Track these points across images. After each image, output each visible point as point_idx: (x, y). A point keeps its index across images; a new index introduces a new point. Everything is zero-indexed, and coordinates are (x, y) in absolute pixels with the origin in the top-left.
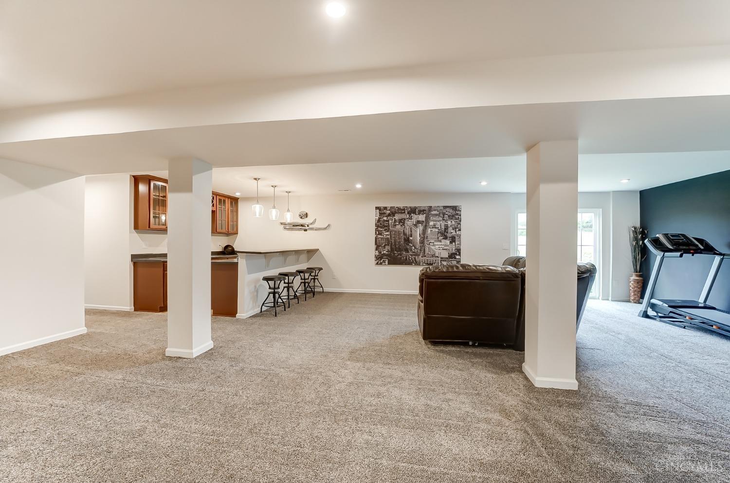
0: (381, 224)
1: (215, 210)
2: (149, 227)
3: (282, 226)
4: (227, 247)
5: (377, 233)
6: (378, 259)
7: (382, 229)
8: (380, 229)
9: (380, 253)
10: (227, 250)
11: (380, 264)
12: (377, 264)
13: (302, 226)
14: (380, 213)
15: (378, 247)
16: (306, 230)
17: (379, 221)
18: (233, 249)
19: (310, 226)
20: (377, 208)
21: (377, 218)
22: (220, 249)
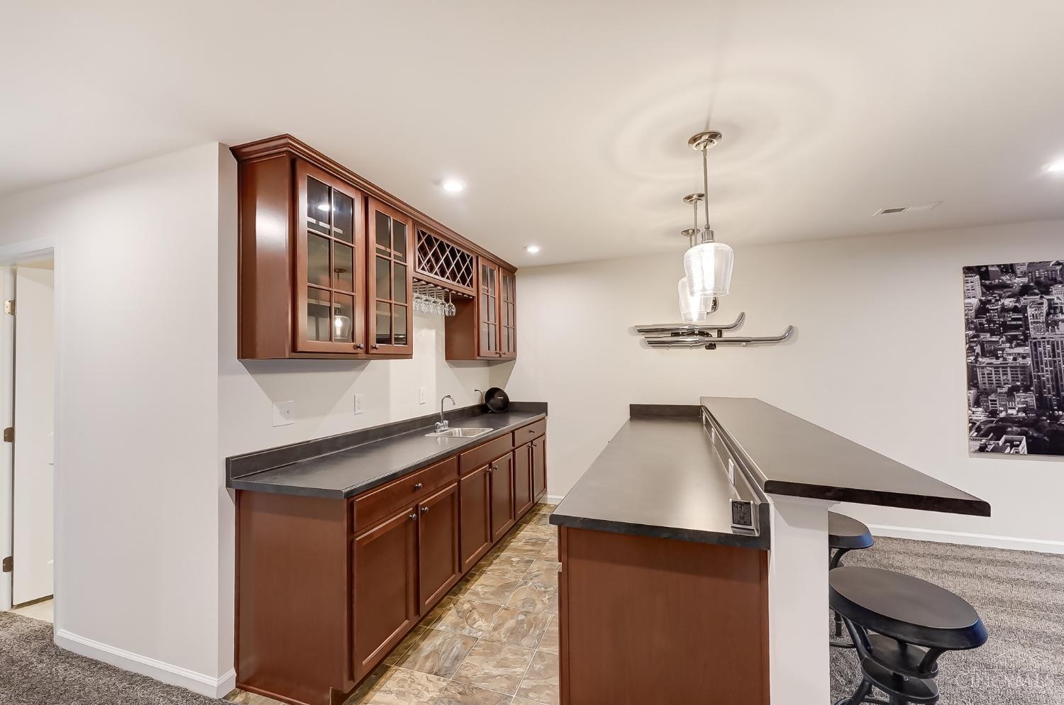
0: (989, 321)
1: (474, 294)
2: (294, 348)
3: (642, 337)
4: (492, 393)
5: (978, 349)
6: (985, 435)
7: (994, 339)
8: (986, 337)
9: (993, 413)
10: (492, 401)
11: (993, 451)
12: (982, 449)
13: (702, 333)
14: (982, 285)
15: (980, 393)
16: (711, 346)
17: (982, 310)
18: (506, 398)
19: (726, 335)
20: (968, 270)
21: (975, 302)
22: (472, 400)
